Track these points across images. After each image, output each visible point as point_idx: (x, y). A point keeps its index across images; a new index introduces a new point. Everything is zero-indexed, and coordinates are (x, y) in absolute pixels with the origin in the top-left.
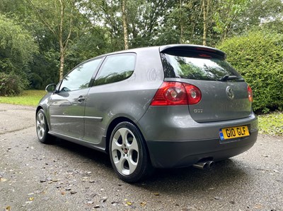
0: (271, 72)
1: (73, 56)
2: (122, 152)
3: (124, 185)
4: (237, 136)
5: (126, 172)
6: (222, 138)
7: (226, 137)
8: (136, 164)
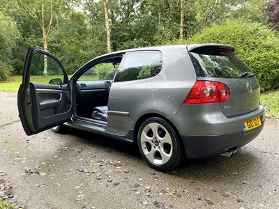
0: (249, 59)
1: (54, 42)
2: (153, 145)
3: (158, 174)
4: (255, 127)
5: (158, 162)
6: (245, 129)
7: (247, 129)
8: (170, 155)
